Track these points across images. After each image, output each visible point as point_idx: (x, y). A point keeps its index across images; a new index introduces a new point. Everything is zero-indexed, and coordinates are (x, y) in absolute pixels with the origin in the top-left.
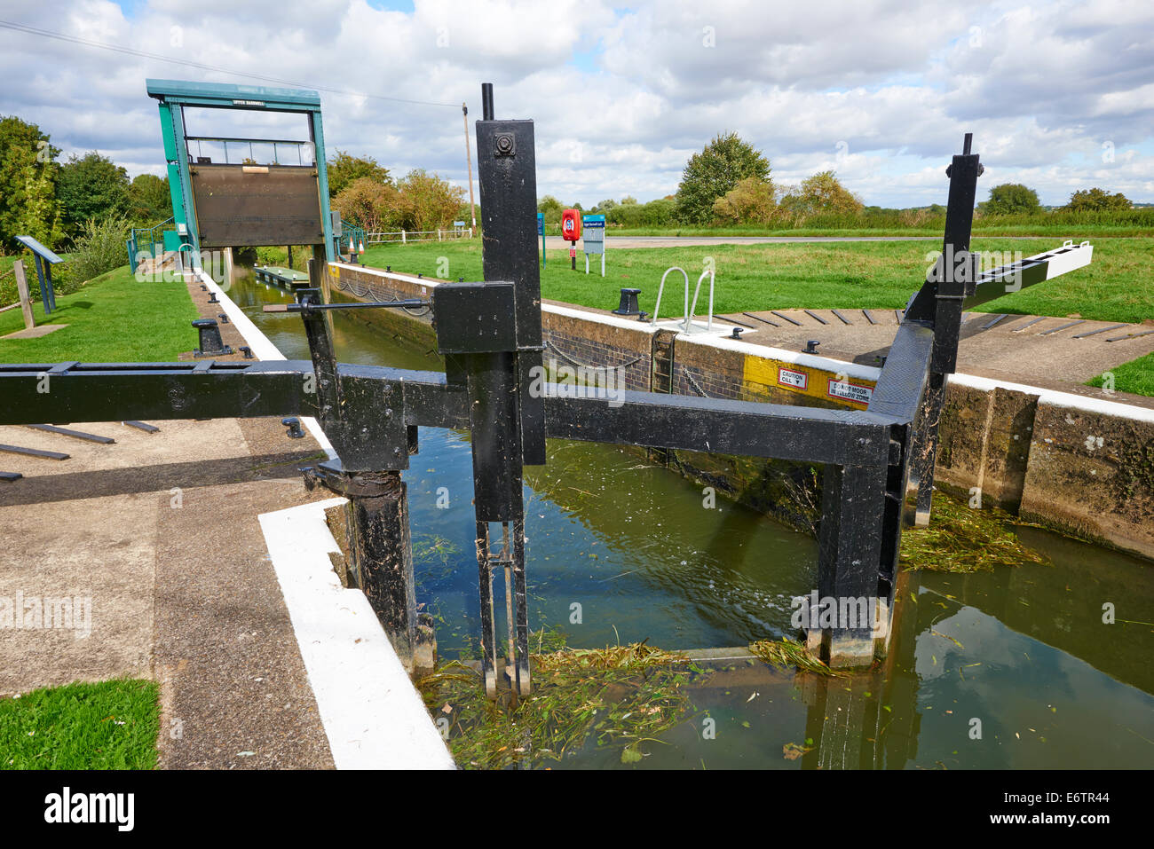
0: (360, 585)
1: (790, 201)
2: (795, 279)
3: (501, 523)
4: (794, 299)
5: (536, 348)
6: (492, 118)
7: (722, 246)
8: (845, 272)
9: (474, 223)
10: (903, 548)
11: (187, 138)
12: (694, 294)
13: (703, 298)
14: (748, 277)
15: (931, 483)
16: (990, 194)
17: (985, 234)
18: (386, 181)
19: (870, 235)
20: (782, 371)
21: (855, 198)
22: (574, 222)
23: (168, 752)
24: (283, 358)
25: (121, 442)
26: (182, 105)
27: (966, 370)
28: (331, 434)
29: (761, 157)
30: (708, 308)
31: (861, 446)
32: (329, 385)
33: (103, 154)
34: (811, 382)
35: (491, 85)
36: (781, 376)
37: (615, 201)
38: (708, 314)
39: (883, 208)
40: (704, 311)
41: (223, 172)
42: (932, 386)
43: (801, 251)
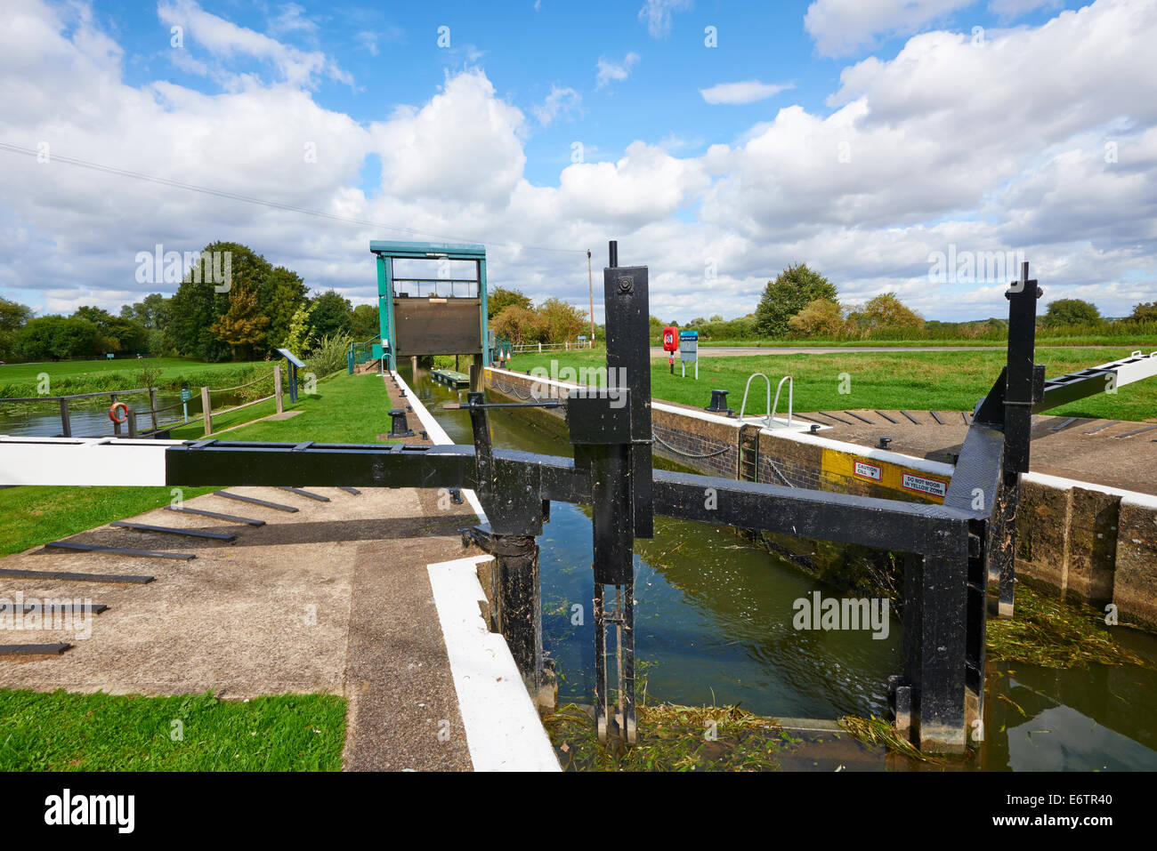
0: (500, 629)
1: (856, 317)
2: (865, 383)
3: (614, 586)
4: (865, 401)
5: (647, 441)
6: (616, 266)
7: (798, 355)
8: (911, 378)
9: (593, 337)
10: (988, 637)
11: (393, 280)
12: (775, 395)
13: (783, 398)
14: (822, 381)
15: (1012, 575)
16: (1047, 308)
17: (1046, 344)
18: (529, 307)
19: (932, 346)
20: (857, 464)
21: (915, 314)
22: (673, 336)
23: (350, 761)
24: (452, 443)
25: (334, 500)
26: (392, 257)
27: (1040, 469)
28: (485, 503)
29: (828, 283)
30: (788, 407)
31: (940, 538)
32: (486, 465)
33: (337, 291)
34: (885, 475)
35: (616, 242)
36: (857, 468)
37: (705, 319)
38: (787, 412)
39: (942, 321)
40: (785, 410)
41: (416, 303)
42: (1006, 484)
43: (869, 359)
